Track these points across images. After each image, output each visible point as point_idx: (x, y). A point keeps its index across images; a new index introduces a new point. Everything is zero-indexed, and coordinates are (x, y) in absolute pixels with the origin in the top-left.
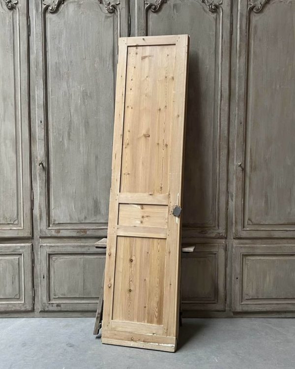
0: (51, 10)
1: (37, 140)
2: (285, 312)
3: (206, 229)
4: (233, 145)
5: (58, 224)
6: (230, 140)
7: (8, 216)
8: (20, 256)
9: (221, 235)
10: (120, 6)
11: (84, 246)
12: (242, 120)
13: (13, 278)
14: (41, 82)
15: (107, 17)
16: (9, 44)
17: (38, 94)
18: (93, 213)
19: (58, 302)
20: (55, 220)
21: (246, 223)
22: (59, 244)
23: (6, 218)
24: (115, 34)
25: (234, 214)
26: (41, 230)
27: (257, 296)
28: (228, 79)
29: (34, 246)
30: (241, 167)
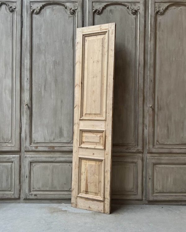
0: (36, 12)
1: (25, 90)
2: (181, 201)
3: (130, 147)
4: (147, 94)
5: (37, 143)
6: (145, 91)
7: (5, 137)
8: (12, 163)
9: (139, 150)
10: (78, 10)
11: (53, 157)
12: (152, 79)
13: (7, 177)
14: (28, 55)
15: (70, 17)
16: (10, 32)
17: (27, 62)
18: (59, 136)
19: (35, 193)
20: (34, 141)
21: (155, 143)
22: (37, 156)
23: (4, 139)
24: (74, 27)
25: (147, 138)
26: (26, 147)
27: (163, 191)
28: (143, 54)
29: (21, 157)
30: (152, 108)
